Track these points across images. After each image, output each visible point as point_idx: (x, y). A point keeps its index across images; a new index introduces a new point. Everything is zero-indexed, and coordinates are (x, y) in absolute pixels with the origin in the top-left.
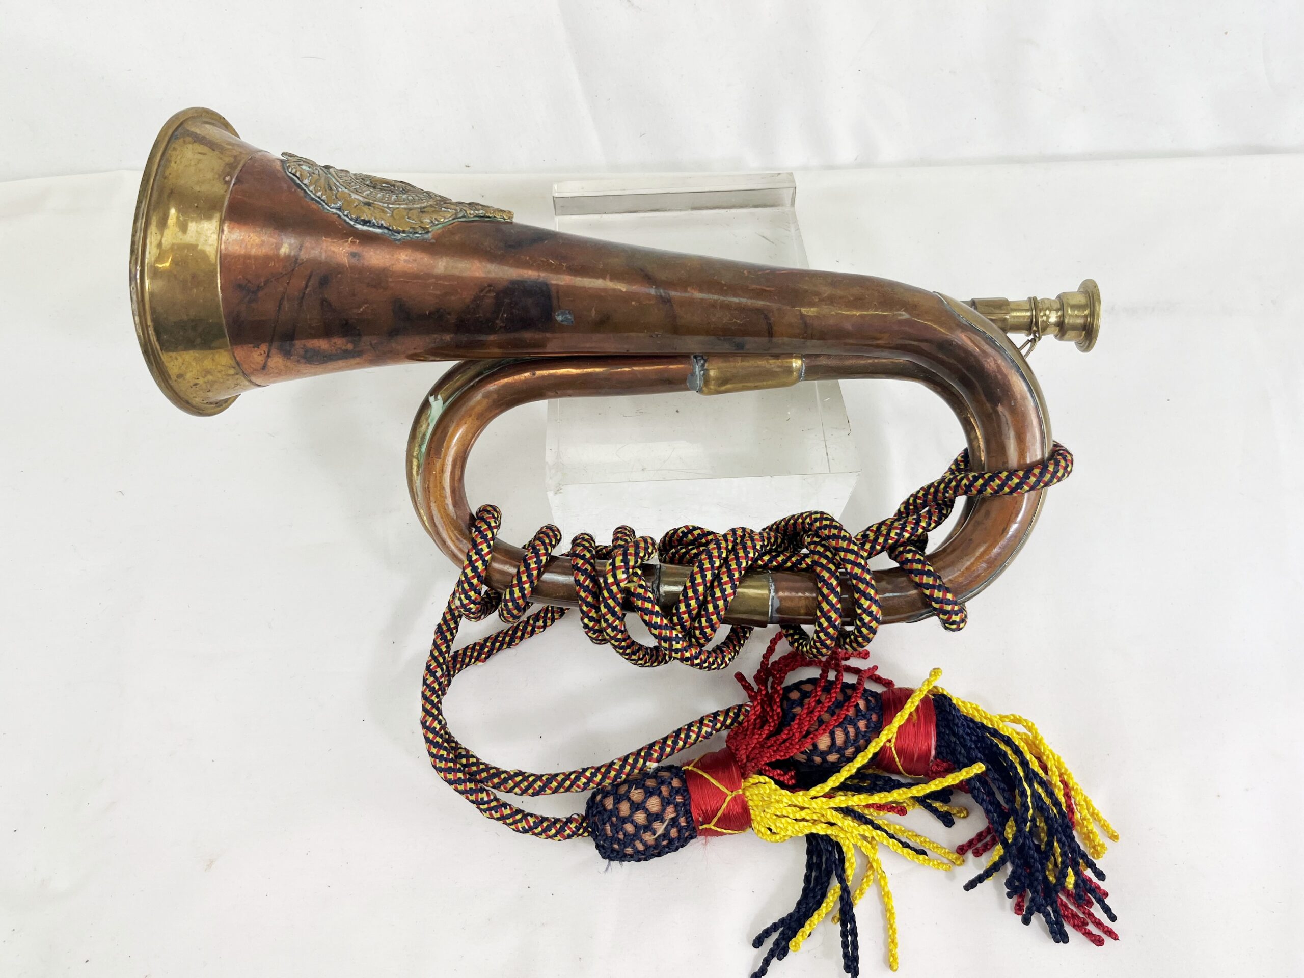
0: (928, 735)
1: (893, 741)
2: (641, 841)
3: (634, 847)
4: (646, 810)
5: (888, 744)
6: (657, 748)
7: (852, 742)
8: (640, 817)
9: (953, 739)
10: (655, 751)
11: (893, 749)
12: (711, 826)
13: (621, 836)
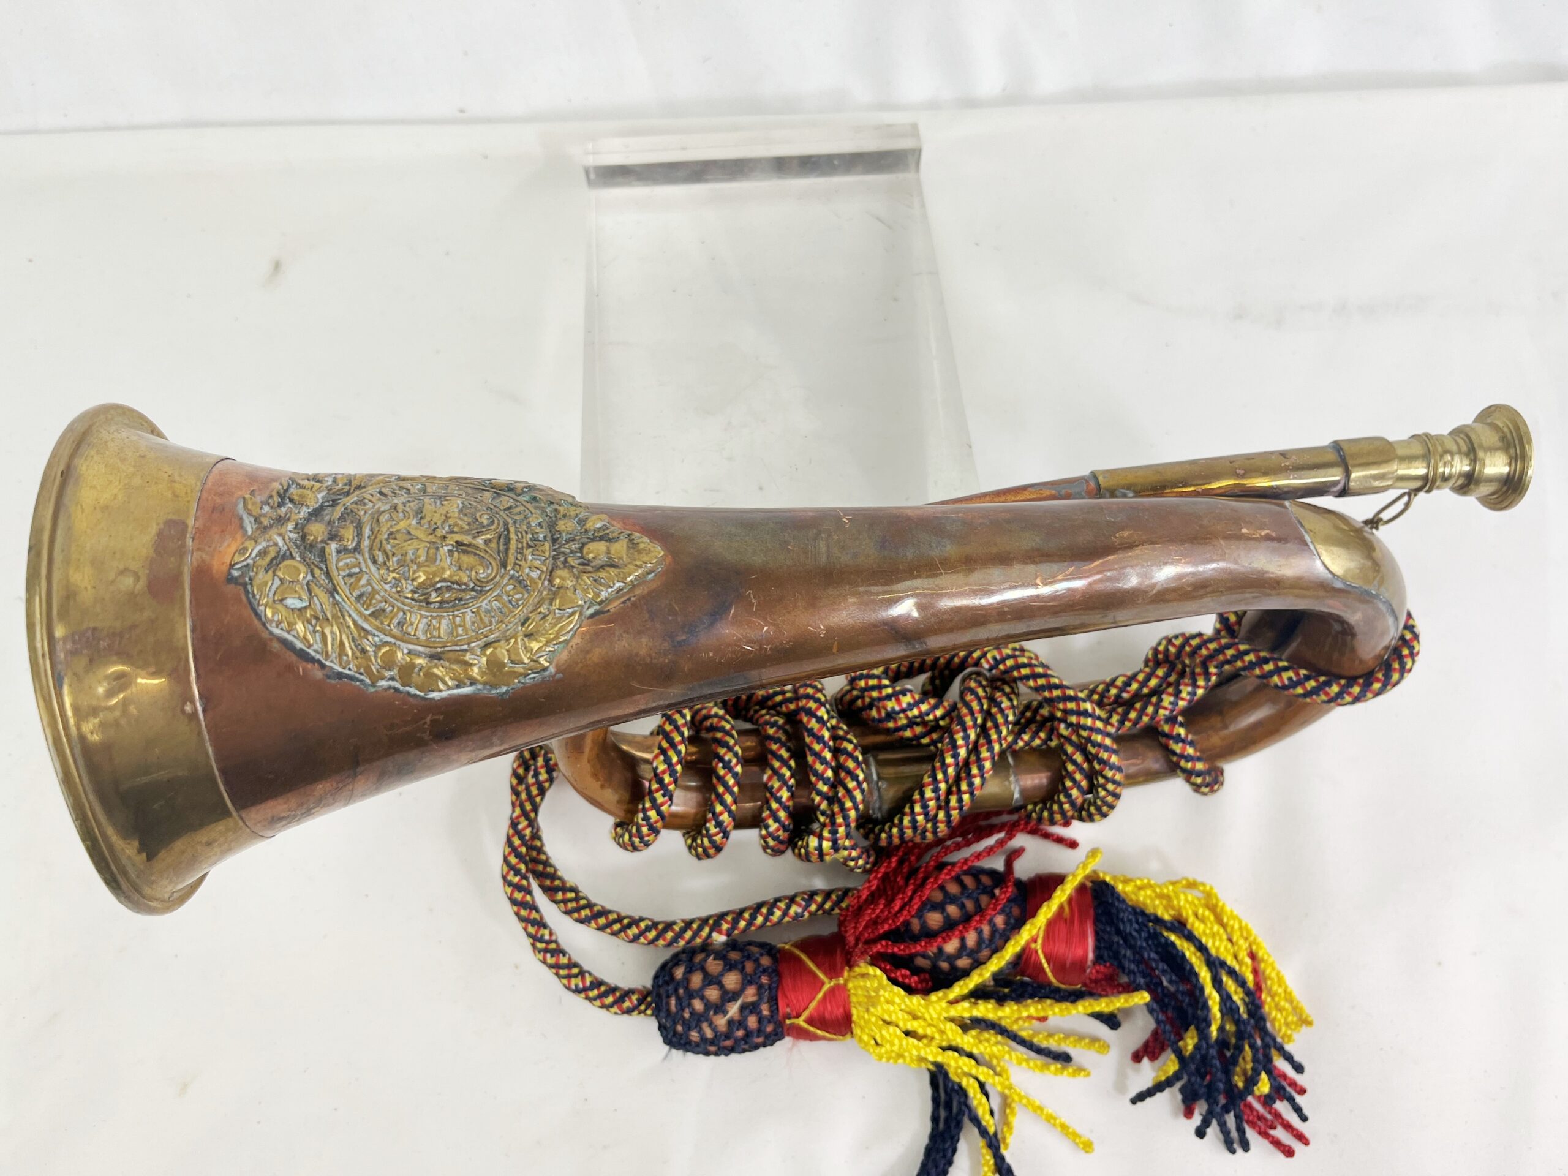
0: (1083, 936)
1: (1040, 941)
2: (711, 1025)
3: (700, 1031)
4: (721, 986)
5: (1033, 946)
6: (729, 918)
7: (987, 942)
8: (713, 994)
9: (1116, 939)
10: (727, 922)
11: (1040, 952)
12: (801, 1022)
13: (687, 1015)
